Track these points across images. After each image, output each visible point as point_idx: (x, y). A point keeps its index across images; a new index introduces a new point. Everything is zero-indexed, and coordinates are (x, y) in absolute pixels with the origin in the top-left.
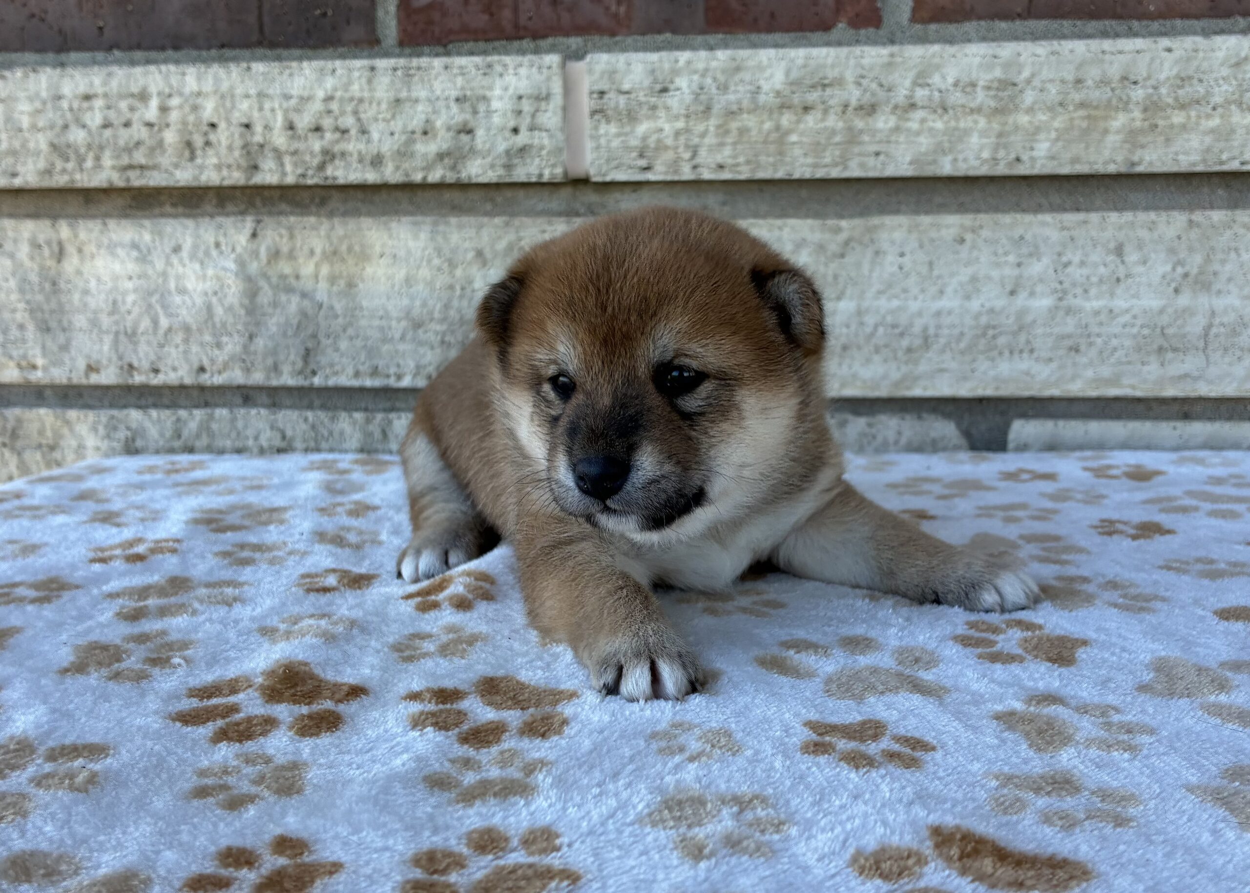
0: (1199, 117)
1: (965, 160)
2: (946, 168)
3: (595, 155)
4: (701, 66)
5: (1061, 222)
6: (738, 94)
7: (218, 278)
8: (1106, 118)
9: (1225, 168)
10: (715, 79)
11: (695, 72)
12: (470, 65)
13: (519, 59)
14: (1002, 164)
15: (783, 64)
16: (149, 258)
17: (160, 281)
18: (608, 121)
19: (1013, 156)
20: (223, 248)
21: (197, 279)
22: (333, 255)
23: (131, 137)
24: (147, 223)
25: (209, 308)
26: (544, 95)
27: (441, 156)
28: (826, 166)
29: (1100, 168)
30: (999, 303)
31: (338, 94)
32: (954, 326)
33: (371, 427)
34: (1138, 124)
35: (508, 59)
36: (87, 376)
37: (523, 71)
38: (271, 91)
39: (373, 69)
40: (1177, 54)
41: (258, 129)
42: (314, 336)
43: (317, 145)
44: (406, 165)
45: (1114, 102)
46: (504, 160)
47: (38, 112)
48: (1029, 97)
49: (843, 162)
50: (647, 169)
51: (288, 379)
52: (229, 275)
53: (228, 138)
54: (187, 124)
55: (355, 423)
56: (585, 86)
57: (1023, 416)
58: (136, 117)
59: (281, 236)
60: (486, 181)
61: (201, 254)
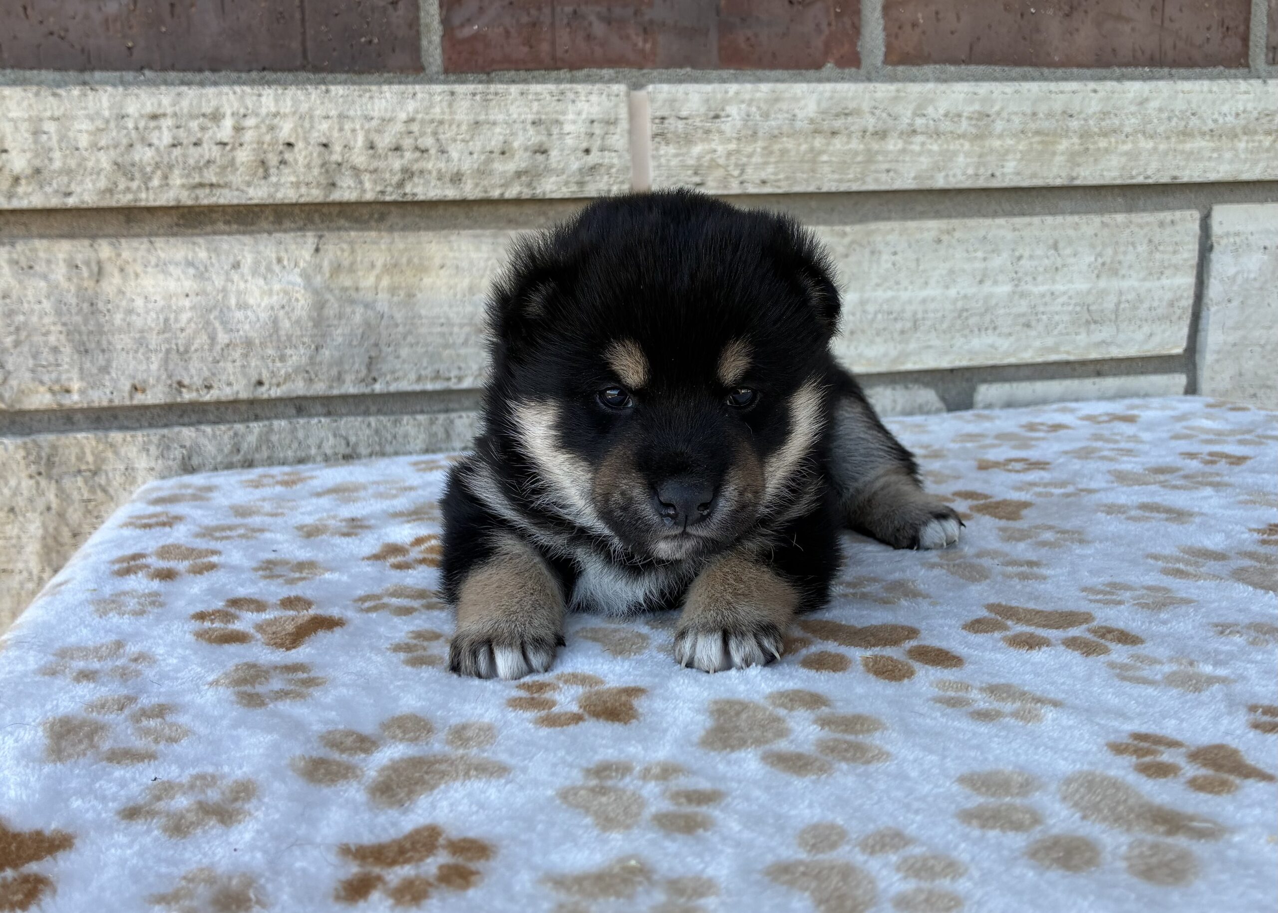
0: (1117, 142)
1: (954, 176)
2: (940, 182)
3: (657, 172)
4: (747, 97)
5: (1013, 225)
6: (778, 121)
7: (286, 293)
8: (1054, 143)
9: (1134, 181)
10: (759, 108)
11: (743, 102)
12: (545, 92)
13: (589, 87)
14: (982, 178)
16: (207, 275)
17: (220, 297)
18: (668, 143)
19: (990, 172)
20: (285, 263)
21: (263, 293)
22: (392, 268)
23: (202, 156)
24: (200, 240)
25: (275, 321)
26: (612, 120)
27: (519, 174)
28: (849, 181)
29: (1050, 182)
30: (970, 291)
31: (420, 116)
32: (935, 311)
33: (434, 428)
34: (1077, 147)
35: (579, 87)
36: (131, 398)
37: (594, 98)
38: (351, 113)
39: (452, 93)
40: (1101, 95)
41: (337, 148)
42: (376, 345)
43: (397, 164)
44: (486, 182)
45: (1059, 131)
46: (578, 178)
47: (100, 130)
48: (999, 126)
50: (701, 184)
51: (350, 388)
52: (297, 288)
53: (305, 157)
54: (263, 143)
55: (419, 425)
56: (648, 112)
57: (984, 381)
58: (207, 136)
59: (343, 250)
60: (560, 196)
61: (263, 270)
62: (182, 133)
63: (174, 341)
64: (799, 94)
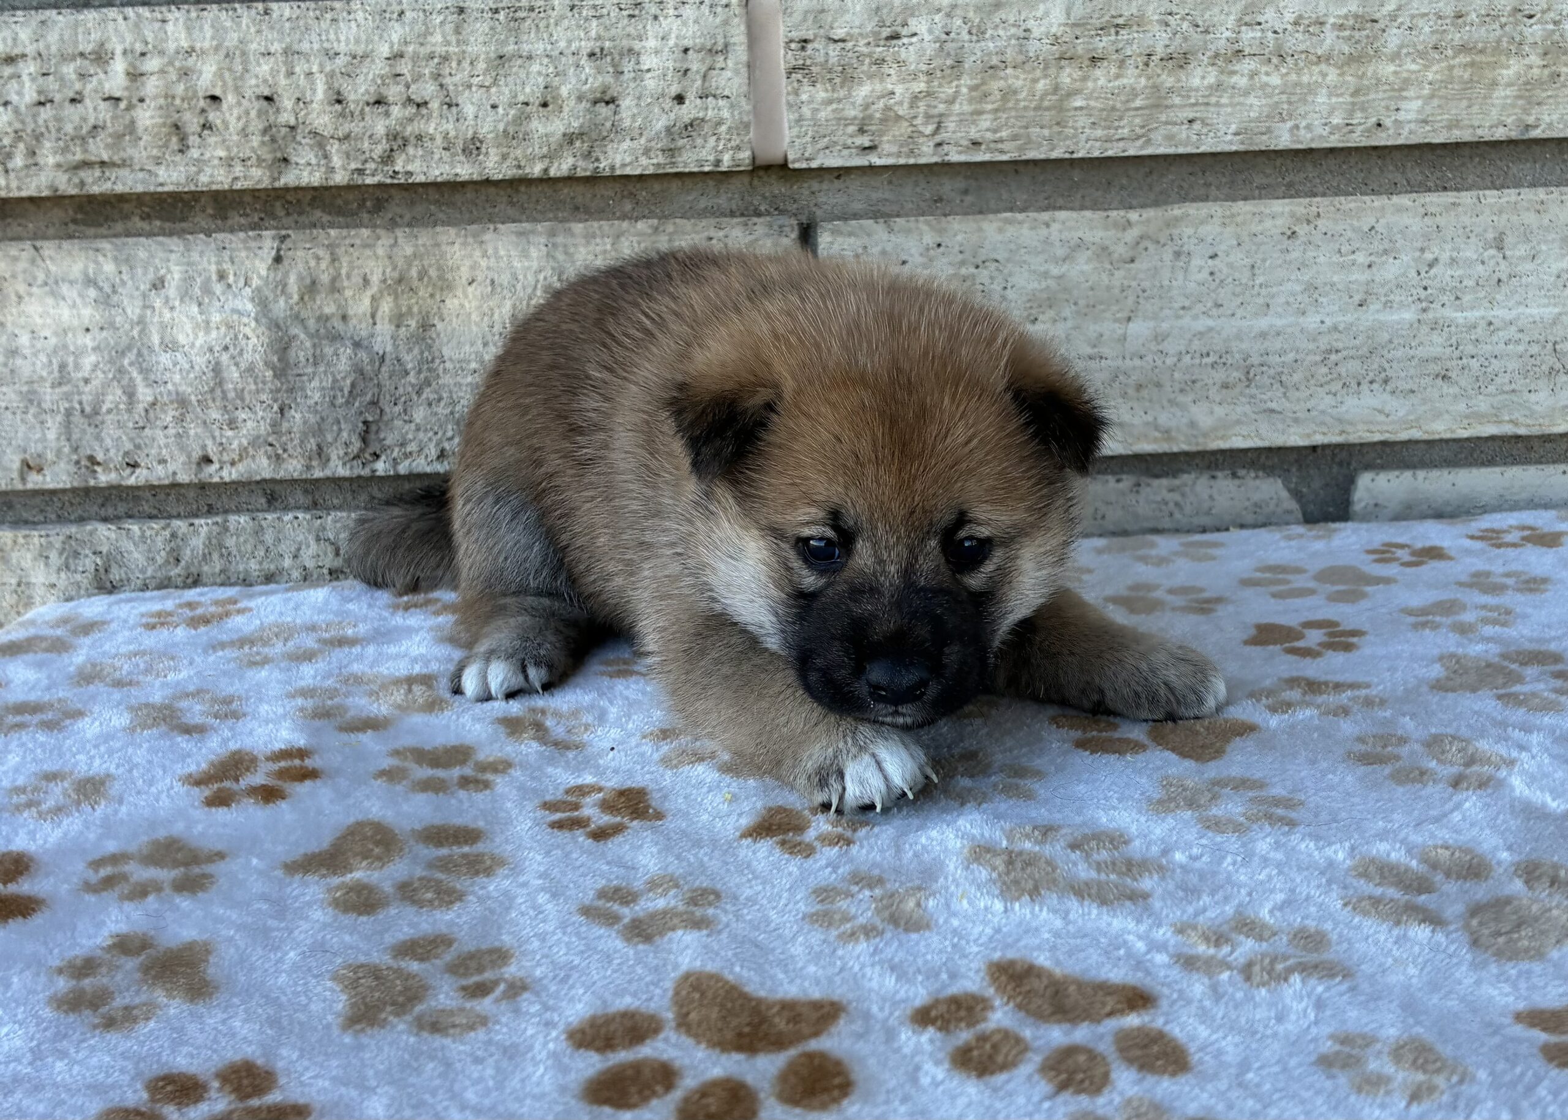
1: (1308, 127)
2: (1284, 140)
6: (998, 40)
7: (229, 326)
10: (966, 19)
14: (1358, 131)
16: (115, 299)
17: (136, 332)
18: (813, 83)
19: (1374, 120)
20: (231, 280)
21: (197, 326)
22: (395, 284)
24: (106, 245)
25: (216, 370)
26: (720, 46)
27: (570, 139)
28: (1122, 139)
29: (1485, 134)
31: (411, 48)
32: (1282, 352)
36: (23, 479)
37: (688, 12)
38: (305, 46)
41: (288, 103)
42: (375, 403)
43: (380, 128)
44: (519, 152)
45: (1505, 42)
46: (664, 143)
48: (1393, 39)
49: (1145, 133)
51: (337, 467)
52: (245, 320)
53: (239, 119)
54: (173, 97)
56: (781, 30)
57: (1368, 467)
58: (89, 87)
59: (318, 259)
60: (638, 172)
61: (197, 291)
62: (51, 83)
63: (76, 398)
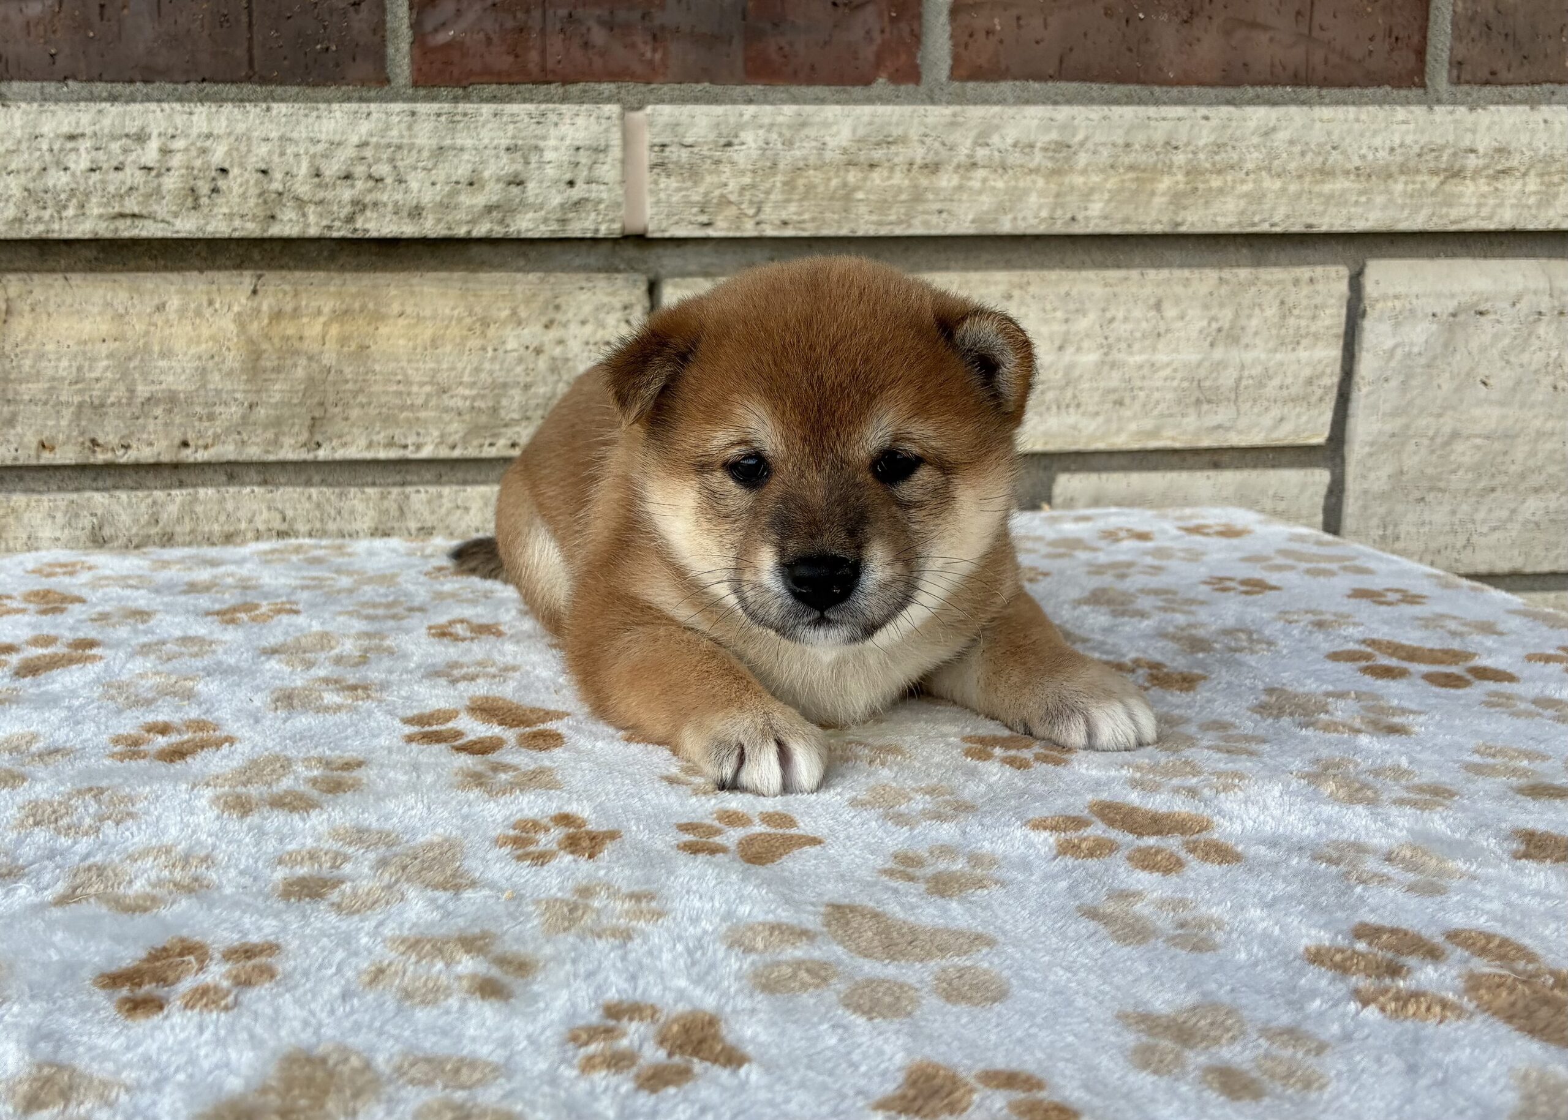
0: (1234, 181)
1: (1024, 219)
2: (1006, 226)
3: (655, 209)
4: (767, 121)
5: (1105, 278)
6: (803, 150)
7: (216, 340)
8: (1153, 180)
9: (1255, 229)
10: (780, 134)
11: (761, 127)
12: (522, 113)
13: (575, 108)
14: (1059, 223)
15: (849, 121)
16: (127, 318)
17: (141, 343)
18: (669, 176)
19: (1069, 216)
20: (218, 306)
21: (190, 340)
22: (342, 315)
23: (123, 182)
25: (203, 373)
26: (602, 147)
27: (489, 209)
28: (890, 224)
31: (374, 140)
33: (386, 504)
34: (1181, 186)
35: (562, 108)
36: (38, 456)
37: (580, 121)
38: (295, 135)
39: (413, 113)
40: (1214, 122)
41: (278, 175)
42: (320, 404)
43: (347, 194)
44: (449, 218)
45: (1159, 165)
46: (558, 215)
48: (1082, 159)
49: (907, 221)
50: (708, 225)
51: (288, 453)
52: (229, 336)
53: (241, 185)
54: (193, 168)
55: (368, 500)
56: (647, 137)
57: (1065, 470)
58: (130, 159)
59: (285, 293)
60: (537, 235)
61: (191, 314)
62: (102, 156)
63: (88, 393)
64: (831, 119)
